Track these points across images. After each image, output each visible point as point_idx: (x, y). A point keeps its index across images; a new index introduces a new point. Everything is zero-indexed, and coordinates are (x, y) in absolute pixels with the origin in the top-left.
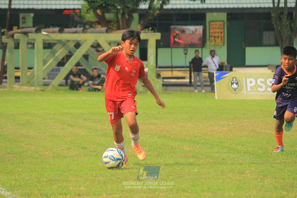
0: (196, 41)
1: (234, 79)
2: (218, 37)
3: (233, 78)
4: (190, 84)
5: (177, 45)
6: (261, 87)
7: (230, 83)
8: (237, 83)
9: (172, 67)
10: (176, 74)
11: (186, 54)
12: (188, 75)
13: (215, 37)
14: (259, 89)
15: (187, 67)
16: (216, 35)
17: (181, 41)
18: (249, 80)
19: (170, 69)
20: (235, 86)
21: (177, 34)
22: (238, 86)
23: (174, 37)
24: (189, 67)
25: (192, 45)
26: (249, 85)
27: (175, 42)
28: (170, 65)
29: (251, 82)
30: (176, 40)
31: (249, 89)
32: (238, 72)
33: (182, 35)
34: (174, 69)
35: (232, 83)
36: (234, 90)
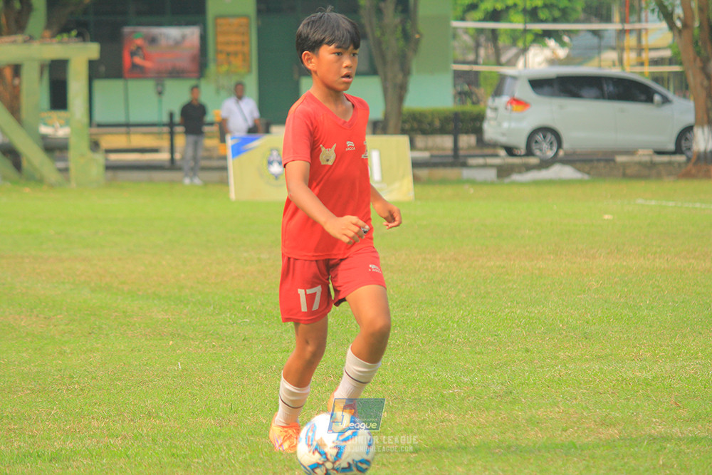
0: (184, 62)
1: (275, 153)
2: (236, 54)
3: (272, 150)
4: (172, 166)
5: (139, 72)
7: (265, 162)
8: (281, 163)
9: (128, 125)
10: (138, 140)
11: (160, 93)
12: (165, 144)
13: (228, 54)
15: (164, 125)
16: (231, 49)
17: (148, 64)
19: (123, 129)
20: (276, 168)
21: (139, 48)
23: (133, 54)
24: (169, 125)
25: (176, 74)
27: (134, 66)
28: (121, 118)
30: (138, 60)
33: (151, 50)
34: (132, 130)
35: (270, 163)
36: (274, 178)
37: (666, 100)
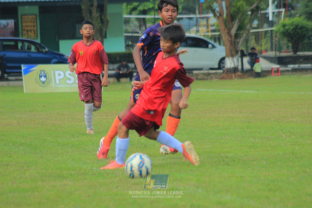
1: (42, 72)
3: (41, 71)
6: (70, 79)
8: (45, 76)
14: (68, 81)
18: (57, 73)
20: (43, 79)
22: (46, 79)
26: (58, 78)
29: (59, 75)
31: (58, 82)
35: (40, 76)
36: (42, 83)
37: (214, 47)
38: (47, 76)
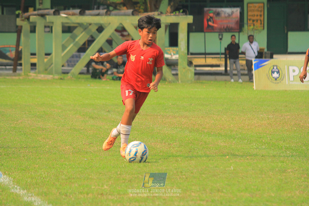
0: (232, 25)
1: (275, 68)
2: (257, 21)
3: (274, 66)
4: (226, 73)
5: (211, 29)
7: (270, 72)
8: (278, 72)
9: (205, 54)
10: (210, 61)
11: (221, 39)
12: (223, 63)
13: (253, 21)
15: (222, 54)
16: (255, 18)
17: (215, 25)
18: (291, 68)
19: (204, 56)
20: (276, 75)
21: (211, 17)
22: (279, 75)
23: (208, 20)
24: (225, 54)
25: (228, 30)
26: (292, 74)
27: (209, 26)
28: (203, 51)
29: (294, 71)
30: (210, 23)
31: (291, 79)
32: (279, 60)
33: (217, 19)
34: (207, 56)
35: (273, 72)
36: (274, 79)
38: (280, 72)
